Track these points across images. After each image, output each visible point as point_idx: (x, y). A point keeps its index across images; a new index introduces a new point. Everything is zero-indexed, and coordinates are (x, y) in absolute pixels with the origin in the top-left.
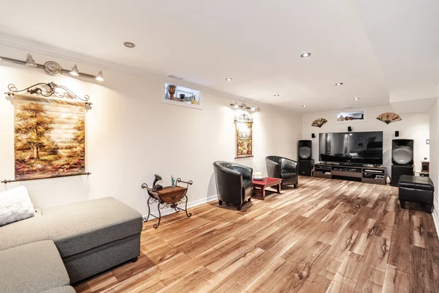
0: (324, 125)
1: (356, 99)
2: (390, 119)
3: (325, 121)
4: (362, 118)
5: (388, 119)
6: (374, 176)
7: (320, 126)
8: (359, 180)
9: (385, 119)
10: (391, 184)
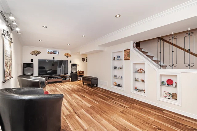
0: (39, 55)
1: (69, 45)
2: (68, 56)
3: (39, 53)
4: (58, 54)
5: (67, 56)
6: (66, 79)
7: (36, 55)
8: (60, 82)
9: (67, 55)
10: (71, 81)
